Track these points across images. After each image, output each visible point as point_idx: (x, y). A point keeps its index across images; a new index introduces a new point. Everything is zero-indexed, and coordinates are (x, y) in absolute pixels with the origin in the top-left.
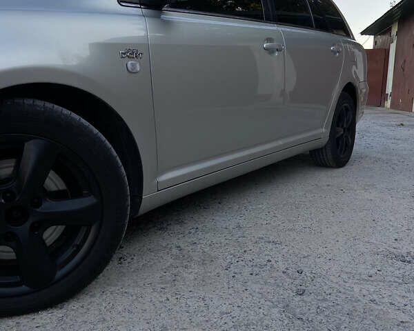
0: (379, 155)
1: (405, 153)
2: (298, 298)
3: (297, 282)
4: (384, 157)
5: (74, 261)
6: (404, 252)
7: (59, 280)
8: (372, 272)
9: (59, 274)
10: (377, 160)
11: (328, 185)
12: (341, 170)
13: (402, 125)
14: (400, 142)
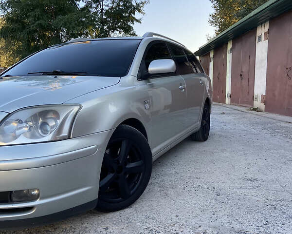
0: (220, 133)
1: (232, 131)
2: (218, 196)
3: (215, 191)
4: (223, 134)
5: (135, 189)
6: (250, 177)
7: (133, 194)
8: (241, 186)
9: (132, 192)
10: (220, 136)
11: (204, 151)
12: (206, 142)
13: (224, 113)
14: (226, 124)
